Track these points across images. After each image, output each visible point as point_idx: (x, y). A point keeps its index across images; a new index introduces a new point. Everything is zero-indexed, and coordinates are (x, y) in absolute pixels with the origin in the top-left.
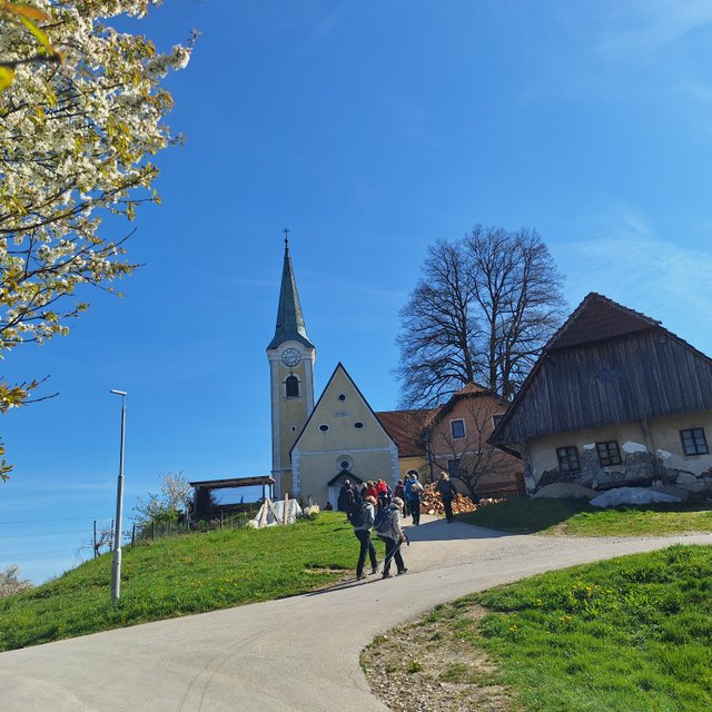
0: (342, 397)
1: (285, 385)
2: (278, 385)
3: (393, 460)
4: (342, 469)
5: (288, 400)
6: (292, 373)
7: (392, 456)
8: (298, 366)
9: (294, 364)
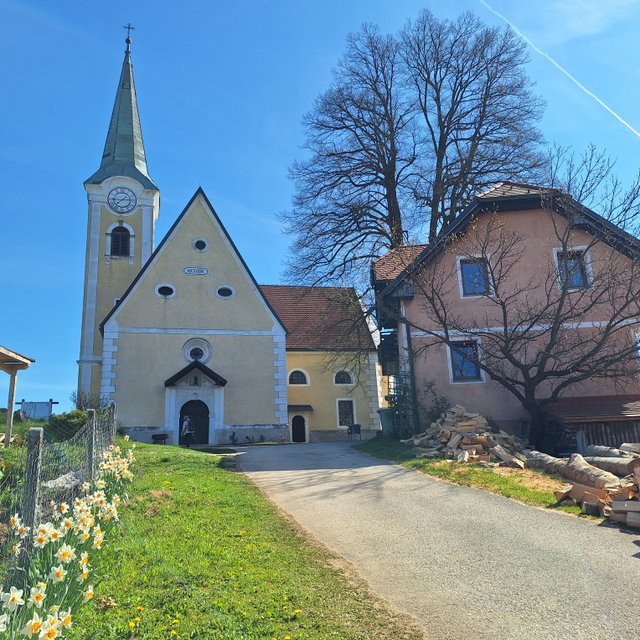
0: (200, 245)
1: (109, 238)
2: (98, 237)
3: (276, 351)
4: (192, 360)
5: (113, 261)
6: (121, 222)
7: (275, 345)
8: (131, 213)
9: (125, 210)
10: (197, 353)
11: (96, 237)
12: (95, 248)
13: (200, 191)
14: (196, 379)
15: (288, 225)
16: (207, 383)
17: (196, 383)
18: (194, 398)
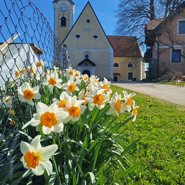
0: (88, 21)
1: (60, 20)
2: (57, 20)
3: (110, 56)
4: (86, 58)
5: (62, 28)
6: (64, 15)
7: (110, 54)
8: (67, 12)
9: (65, 11)
10: (87, 56)
11: (56, 20)
12: (56, 24)
13: (89, 2)
14: (87, 64)
15: (116, 14)
16: (90, 65)
17: (87, 65)
18: (86, 69)
